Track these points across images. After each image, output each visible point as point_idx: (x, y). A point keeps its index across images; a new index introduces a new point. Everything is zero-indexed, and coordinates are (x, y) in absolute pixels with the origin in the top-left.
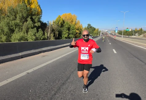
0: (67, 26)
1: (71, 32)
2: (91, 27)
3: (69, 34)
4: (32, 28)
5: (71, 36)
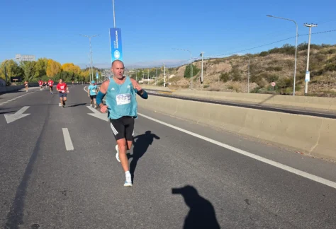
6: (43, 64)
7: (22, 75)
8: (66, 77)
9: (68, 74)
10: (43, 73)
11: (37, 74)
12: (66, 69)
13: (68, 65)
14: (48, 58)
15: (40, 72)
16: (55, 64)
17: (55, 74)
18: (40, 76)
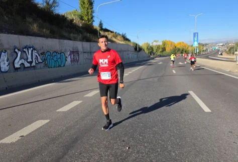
6: (164, 43)
7: (152, 51)
8: (178, 51)
9: (179, 49)
10: (164, 49)
11: (161, 50)
12: (178, 46)
13: (180, 43)
14: (167, 40)
15: (162, 48)
16: (172, 43)
17: (171, 50)
18: (162, 51)
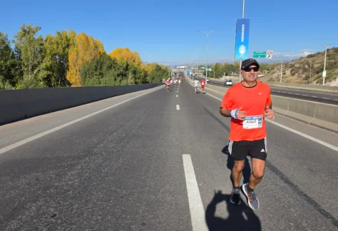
0: (132, 69)
1: (138, 76)
2: (160, 69)
3: (136, 78)
4: (118, 76)
5: (137, 80)
